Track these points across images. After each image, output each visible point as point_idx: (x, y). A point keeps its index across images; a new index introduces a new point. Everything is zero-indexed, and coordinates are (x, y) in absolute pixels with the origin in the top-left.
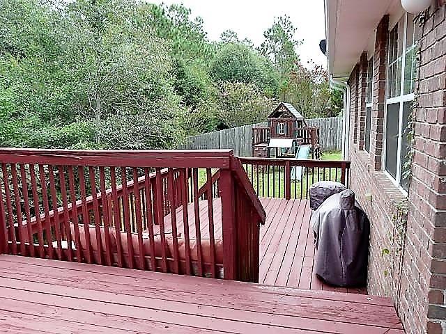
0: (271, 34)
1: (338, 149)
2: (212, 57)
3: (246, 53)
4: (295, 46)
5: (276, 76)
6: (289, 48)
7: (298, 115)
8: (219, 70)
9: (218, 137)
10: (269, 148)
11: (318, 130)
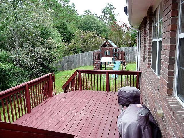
0: (105, 11)
1: (134, 61)
2: (79, 21)
3: (94, 19)
4: (115, 16)
5: (107, 29)
6: (112, 17)
7: (115, 46)
8: (82, 26)
9: (79, 57)
10: (101, 62)
11: (125, 53)
